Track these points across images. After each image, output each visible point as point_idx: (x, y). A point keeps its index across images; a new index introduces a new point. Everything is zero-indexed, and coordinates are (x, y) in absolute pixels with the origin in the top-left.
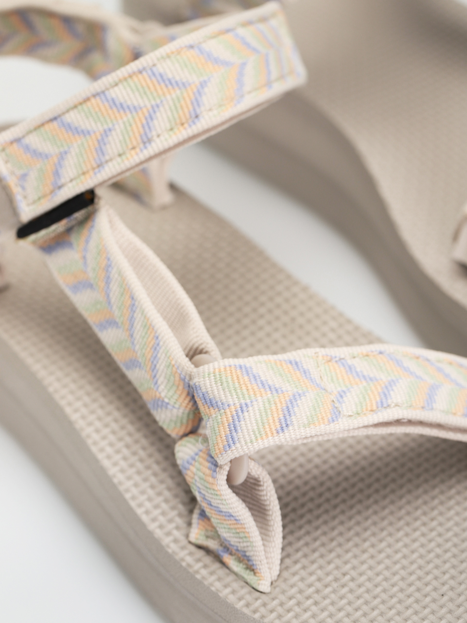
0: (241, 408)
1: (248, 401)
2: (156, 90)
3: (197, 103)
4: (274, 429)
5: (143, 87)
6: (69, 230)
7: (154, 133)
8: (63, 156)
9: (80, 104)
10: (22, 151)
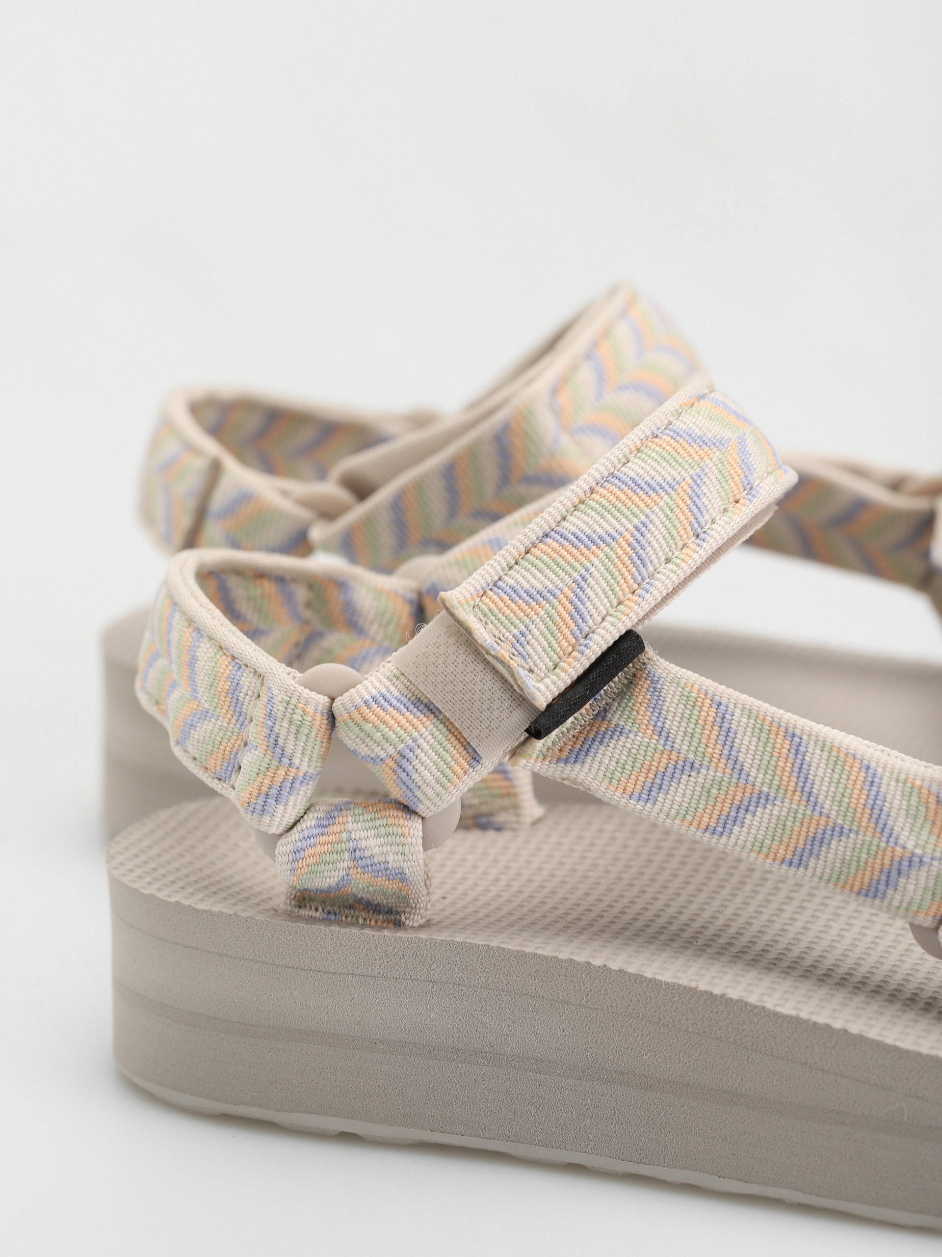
8: (580, 584)
9: (582, 502)
10: (506, 598)
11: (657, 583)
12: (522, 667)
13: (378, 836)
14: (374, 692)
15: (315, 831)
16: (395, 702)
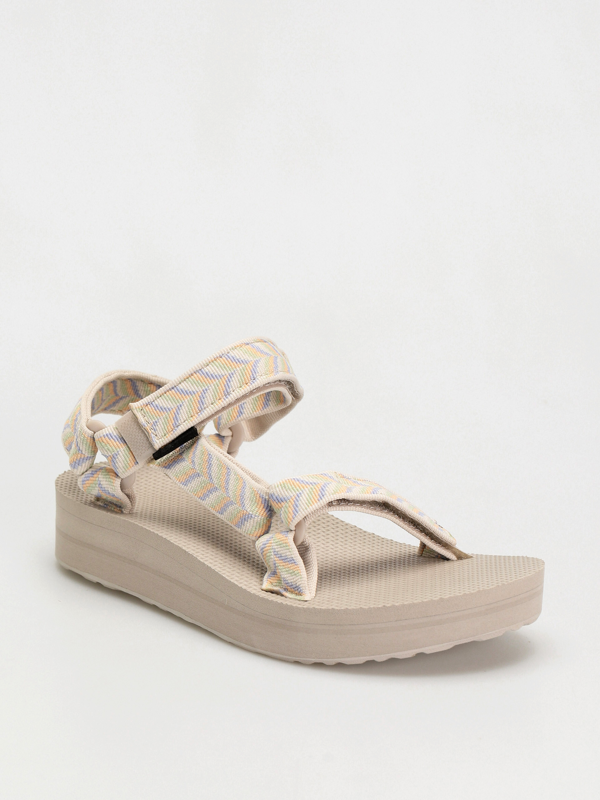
0: (298, 496)
1: (301, 492)
2: (231, 366)
3: (254, 371)
4: (316, 499)
5: (223, 364)
6: (181, 454)
7: (231, 389)
8: (179, 408)
9: (188, 378)
10: (154, 408)
11: (205, 411)
12: (153, 433)
13: (106, 481)
14: (108, 432)
15: (89, 475)
16: (114, 437)
